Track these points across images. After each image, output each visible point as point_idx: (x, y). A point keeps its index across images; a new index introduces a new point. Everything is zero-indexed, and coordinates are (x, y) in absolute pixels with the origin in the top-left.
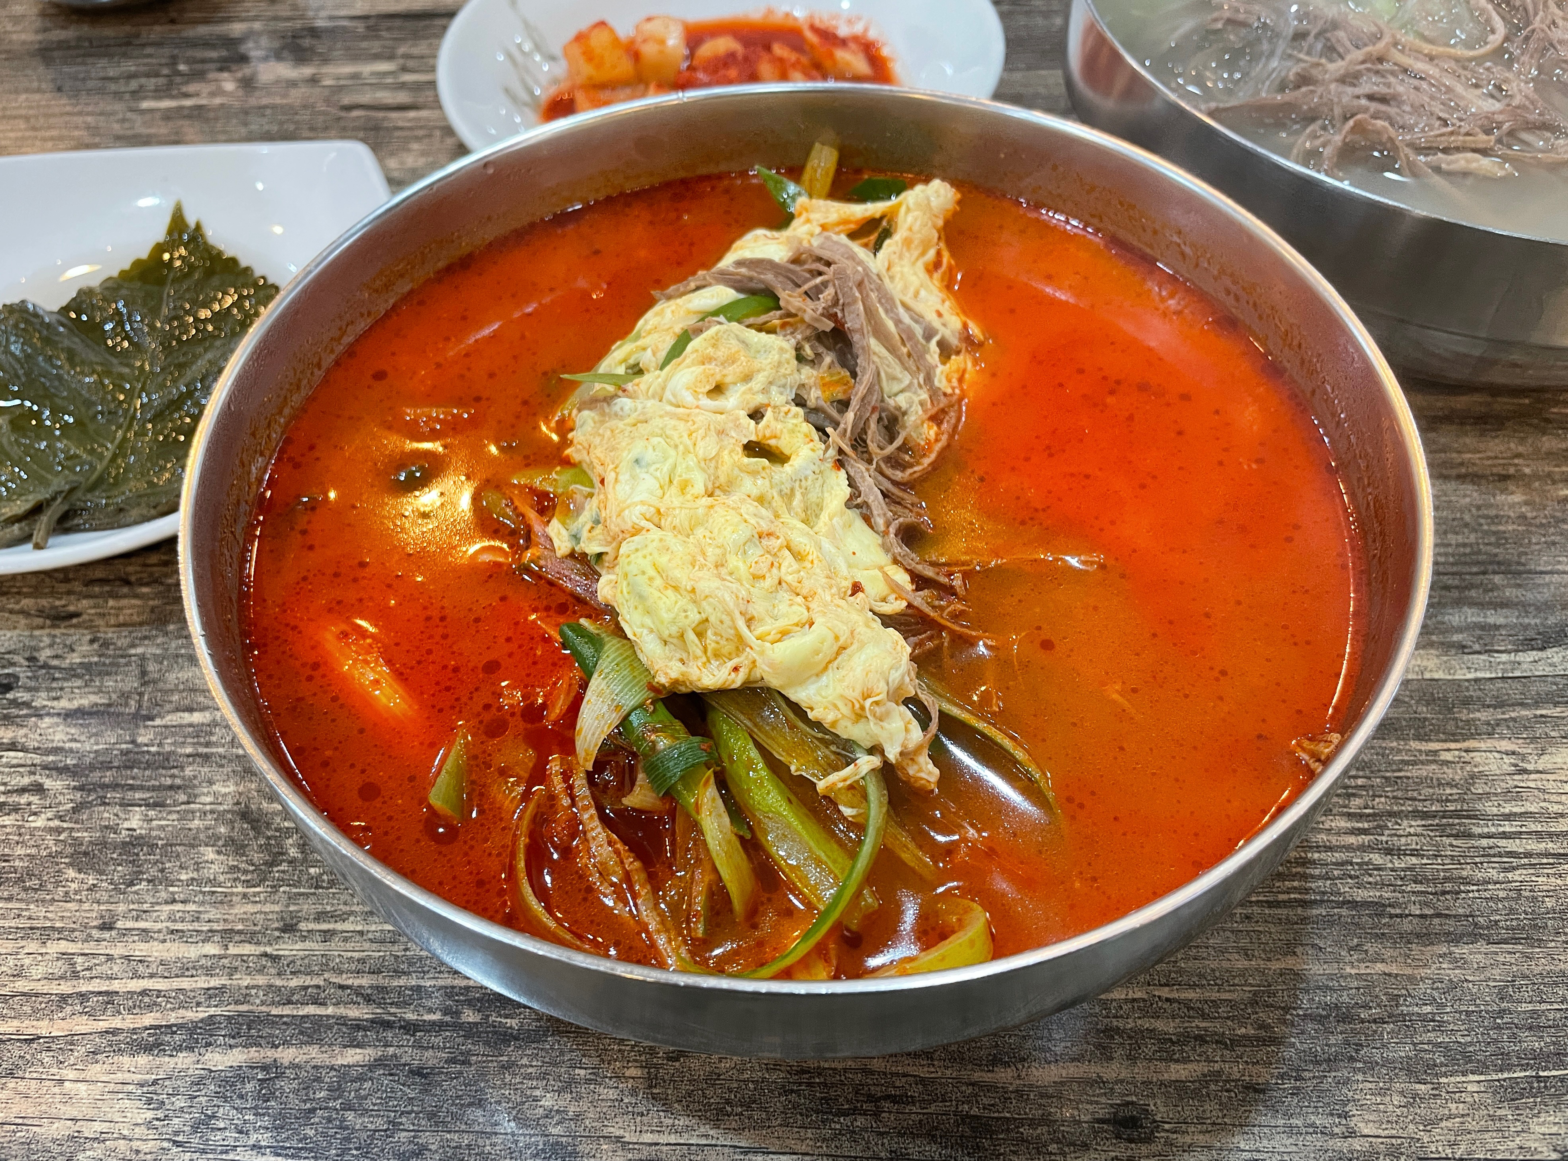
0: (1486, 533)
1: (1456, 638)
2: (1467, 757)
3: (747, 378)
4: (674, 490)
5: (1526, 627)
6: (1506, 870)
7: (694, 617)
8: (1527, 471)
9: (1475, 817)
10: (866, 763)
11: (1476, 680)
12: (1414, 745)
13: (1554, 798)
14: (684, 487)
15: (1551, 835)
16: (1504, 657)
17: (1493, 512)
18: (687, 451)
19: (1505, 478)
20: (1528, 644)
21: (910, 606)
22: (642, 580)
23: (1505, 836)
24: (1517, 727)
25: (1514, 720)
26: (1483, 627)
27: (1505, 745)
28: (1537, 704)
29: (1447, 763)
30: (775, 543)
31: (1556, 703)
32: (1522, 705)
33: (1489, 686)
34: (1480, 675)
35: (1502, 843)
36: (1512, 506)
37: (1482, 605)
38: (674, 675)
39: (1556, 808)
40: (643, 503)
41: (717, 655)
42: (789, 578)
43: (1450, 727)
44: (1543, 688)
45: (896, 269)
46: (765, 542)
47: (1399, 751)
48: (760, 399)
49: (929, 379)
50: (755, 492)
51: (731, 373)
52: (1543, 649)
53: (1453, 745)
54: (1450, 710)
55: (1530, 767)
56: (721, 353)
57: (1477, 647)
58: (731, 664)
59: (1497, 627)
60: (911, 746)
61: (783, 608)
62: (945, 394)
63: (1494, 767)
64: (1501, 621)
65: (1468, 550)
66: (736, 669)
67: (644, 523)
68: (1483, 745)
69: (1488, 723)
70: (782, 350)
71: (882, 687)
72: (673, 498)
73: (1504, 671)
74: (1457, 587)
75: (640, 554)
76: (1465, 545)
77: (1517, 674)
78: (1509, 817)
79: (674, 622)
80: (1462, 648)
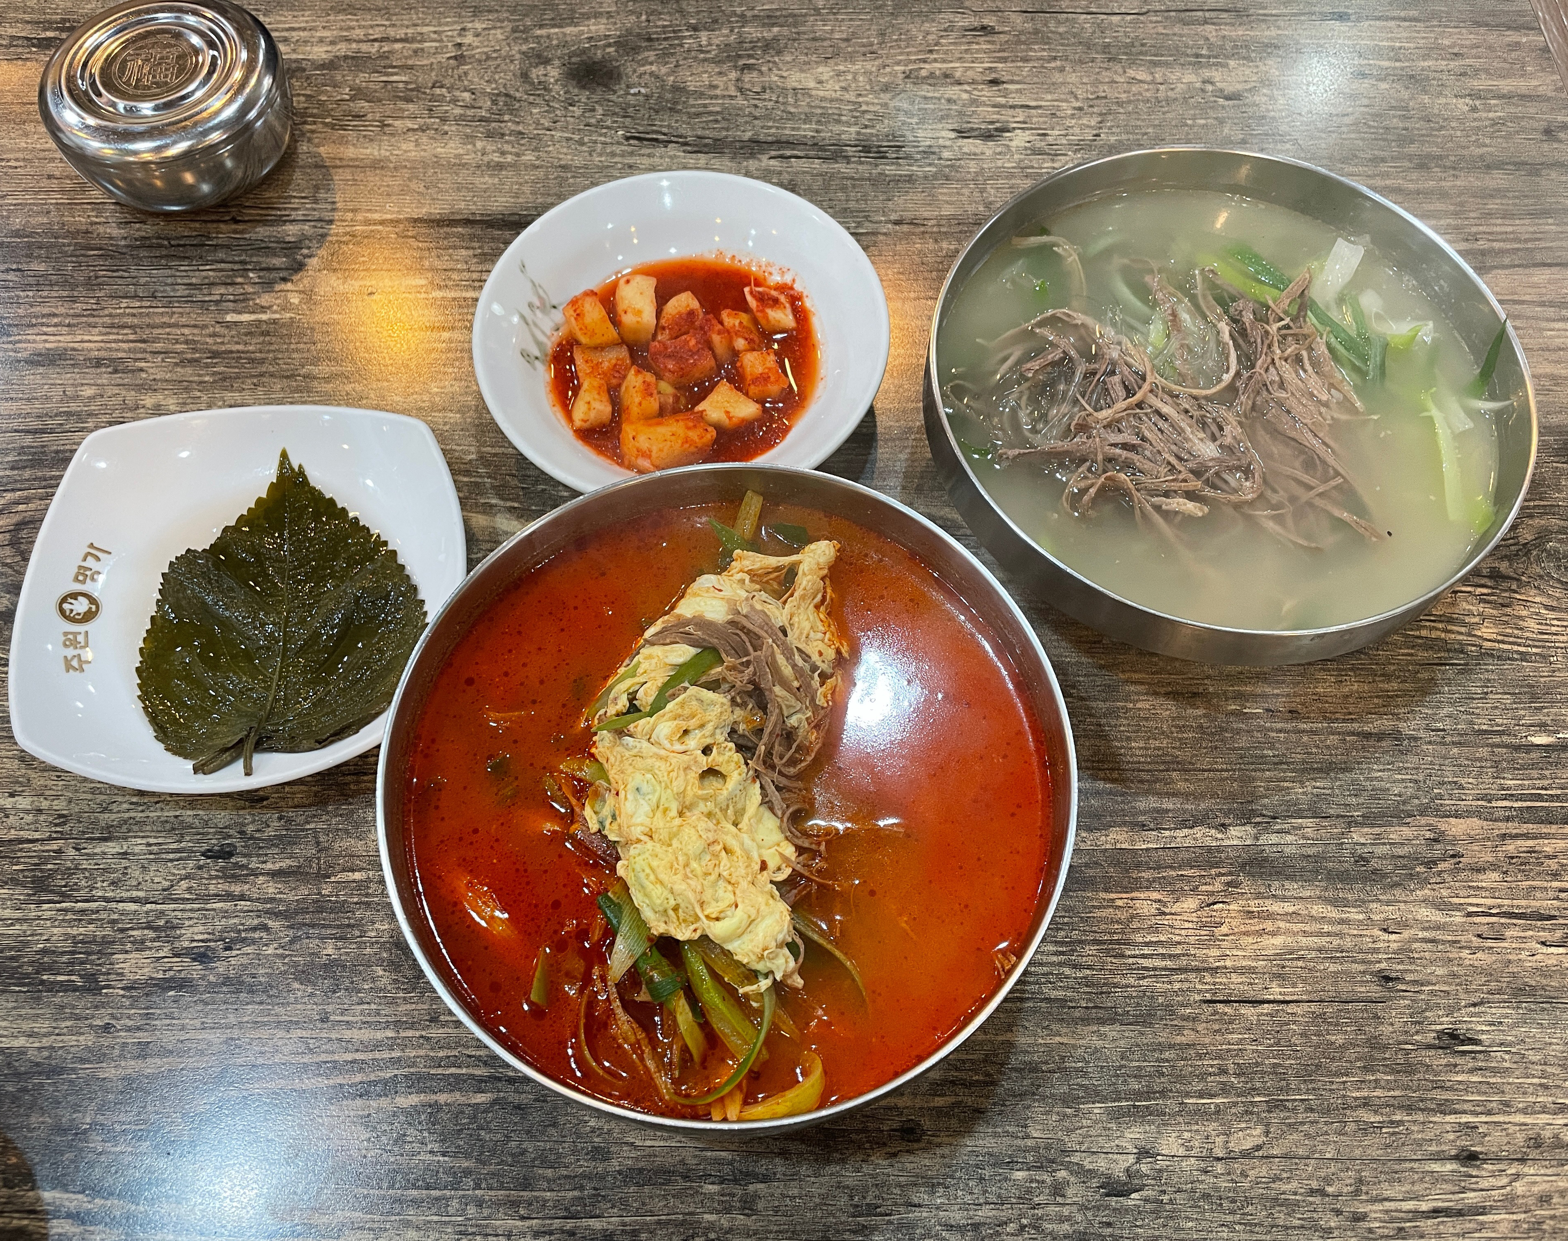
0: (1174, 739)
1: (1141, 818)
2: (1131, 903)
3: (702, 726)
4: (659, 814)
5: (1185, 811)
6: (1139, 979)
7: (672, 903)
8: (1211, 689)
9: (1129, 944)
10: (764, 984)
11: (1147, 849)
12: (1102, 895)
13: (1177, 932)
14: (666, 810)
15: (1170, 956)
16: (1167, 833)
17: (1181, 723)
18: (666, 787)
19: (1195, 695)
20: (1184, 824)
21: (794, 870)
22: (642, 875)
23: (1144, 956)
24: (1164, 883)
25: (1164, 877)
26: (1157, 811)
27: (1155, 895)
28: (1180, 868)
29: (1118, 907)
30: (718, 847)
31: (1192, 867)
32: (1172, 867)
33: (1154, 854)
34: (1150, 846)
35: (1141, 961)
36: (1195, 718)
37: (1159, 794)
38: (661, 931)
39: (1177, 938)
40: (642, 825)
41: (684, 921)
42: (725, 874)
43: (1125, 882)
44: (1184, 855)
45: (795, 619)
46: (711, 848)
47: (1092, 899)
48: (709, 741)
49: (813, 700)
50: (706, 810)
51: (693, 723)
52: (1191, 828)
53: (1124, 896)
54: (1127, 871)
55: (1167, 910)
56: (687, 712)
57: (1152, 826)
58: (692, 927)
59: (1167, 811)
60: (789, 970)
61: (721, 893)
62: (823, 708)
63: (1146, 911)
64: (1171, 806)
65: (1160, 753)
66: (695, 930)
67: (643, 838)
68: (1142, 896)
69: (1148, 880)
70: (723, 704)
71: (773, 944)
72: (659, 822)
73: (1165, 843)
74: (1148, 781)
75: (641, 858)
76: (1159, 749)
77: (1173, 845)
78: (1147, 944)
79: (661, 905)
80: (1143, 826)
